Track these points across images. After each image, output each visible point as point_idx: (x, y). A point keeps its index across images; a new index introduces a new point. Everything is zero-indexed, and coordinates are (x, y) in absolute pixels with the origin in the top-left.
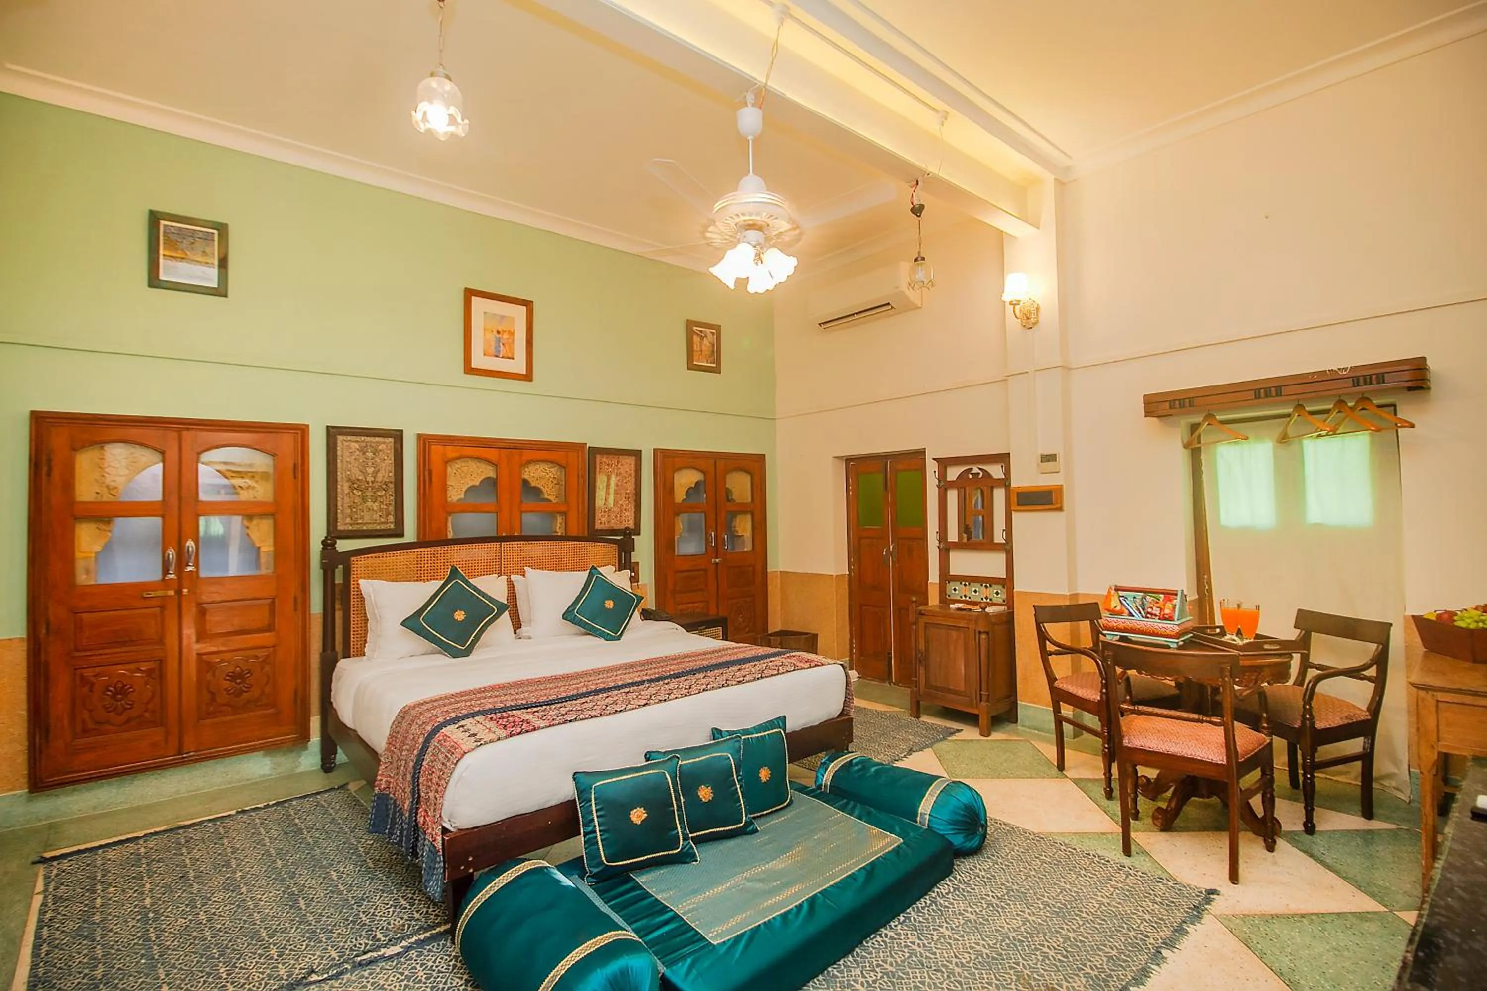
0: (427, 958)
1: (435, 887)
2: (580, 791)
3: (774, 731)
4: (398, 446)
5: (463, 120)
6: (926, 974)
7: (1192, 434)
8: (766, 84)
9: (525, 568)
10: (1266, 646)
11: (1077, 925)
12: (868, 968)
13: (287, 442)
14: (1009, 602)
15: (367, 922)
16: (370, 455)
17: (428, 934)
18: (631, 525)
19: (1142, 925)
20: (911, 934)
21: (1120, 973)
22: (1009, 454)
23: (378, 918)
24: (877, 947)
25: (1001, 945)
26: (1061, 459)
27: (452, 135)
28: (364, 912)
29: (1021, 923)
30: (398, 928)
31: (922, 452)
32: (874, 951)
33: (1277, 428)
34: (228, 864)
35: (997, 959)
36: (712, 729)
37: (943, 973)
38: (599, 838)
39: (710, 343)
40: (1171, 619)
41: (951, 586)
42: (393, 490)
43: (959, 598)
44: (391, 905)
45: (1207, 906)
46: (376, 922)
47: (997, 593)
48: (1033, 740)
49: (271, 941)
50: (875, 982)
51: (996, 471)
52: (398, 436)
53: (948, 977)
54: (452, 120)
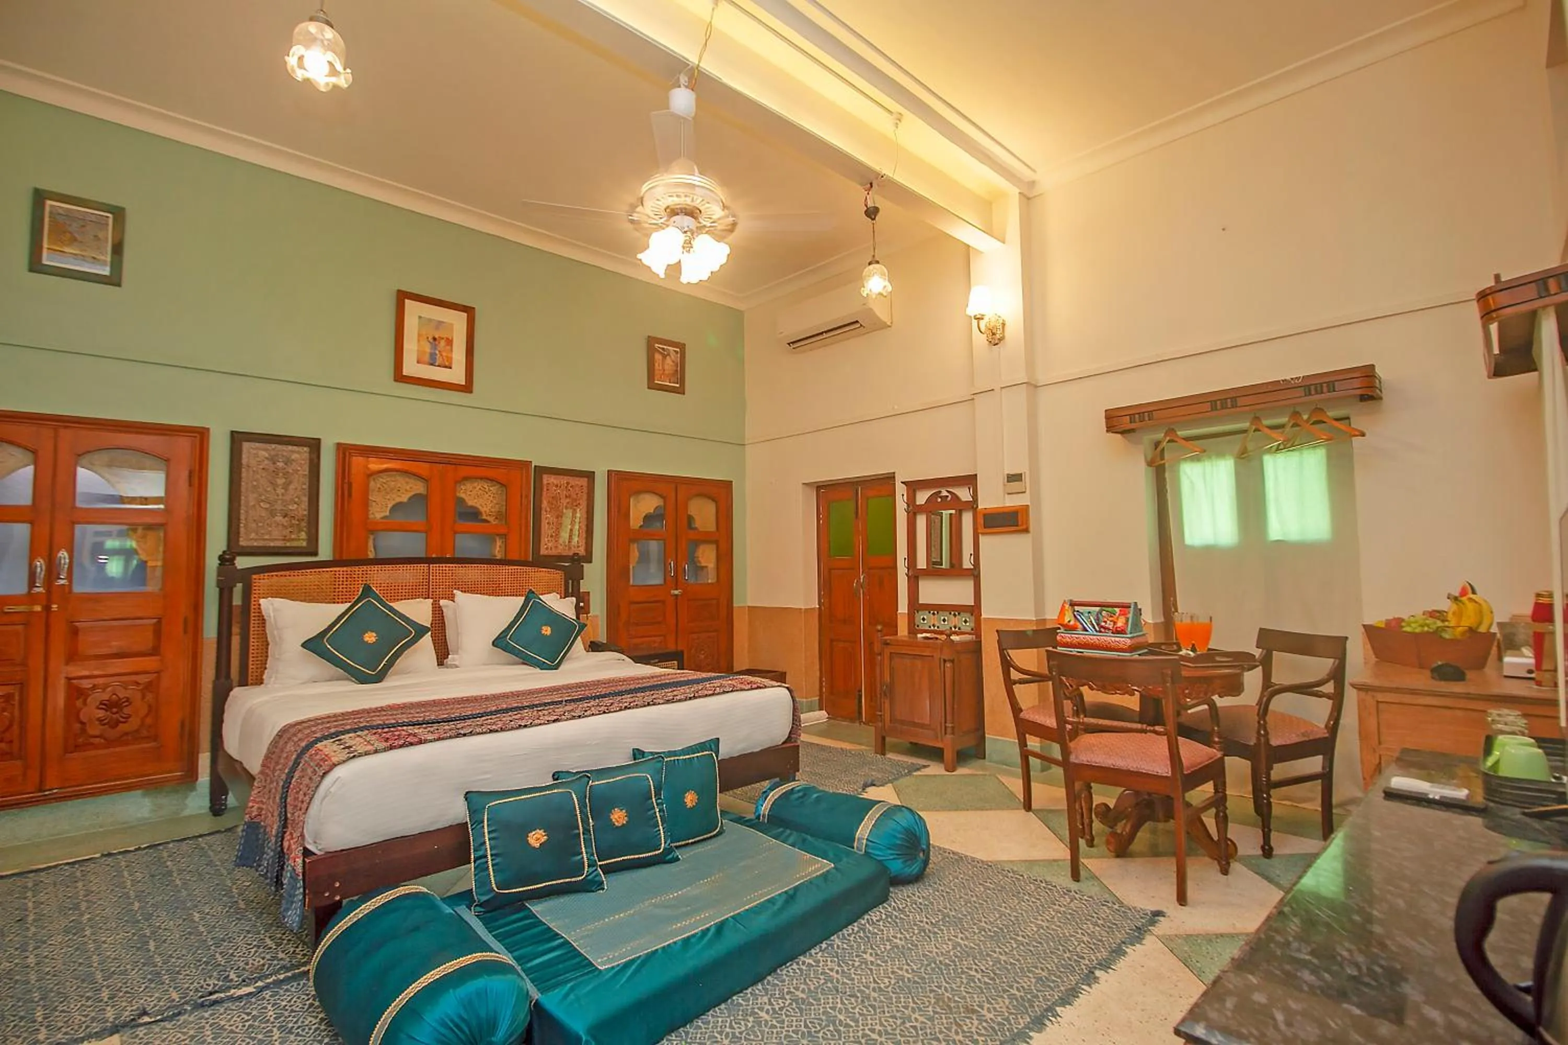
0: (282, 998)
1: (293, 917)
2: (474, 811)
3: (705, 753)
4: (314, 456)
5: (345, 69)
6: (839, 1000)
7: (1156, 449)
8: (698, 65)
9: (455, 591)
10: (1218, 659)
11: (1010, 948)
12: (777, 996)
13: (184, 445)
14: (977, 631)
15: (222, 963)
16: (280, 464)
17: (289, 974)
18: (582, 551)
19: (1079, 947)
20: (831, 961)
21: (1047, 993)
22: (976, 475)
23: (236, 958)
24: (792, 974)
25: (926, 969)
26: (1027, 478)
27: (336, 87)
28: (221, 953)
29: (951, 947)
30: (256, 969)
31: (891, 478)
32: (787, 979)
33: (1236, 443)
34: (76, 907)
35: (918, 983)
36: (633, 750)
37: (858, 997)
38: (490, 863)
39: (673, 362)
40: (1121, 632)
41: (920, 616)
42: (307, 504)
43: (927, 628)
44: (255, 946)
45: (1150, 928)
46: (232, 963)
47: (966, 622)
48: (999, 774)
49: (105, 983)
50: (781, 1009)
51: (964, 494)
52: (314, 445)
53: (863, 1001)
54: (333, 72)
